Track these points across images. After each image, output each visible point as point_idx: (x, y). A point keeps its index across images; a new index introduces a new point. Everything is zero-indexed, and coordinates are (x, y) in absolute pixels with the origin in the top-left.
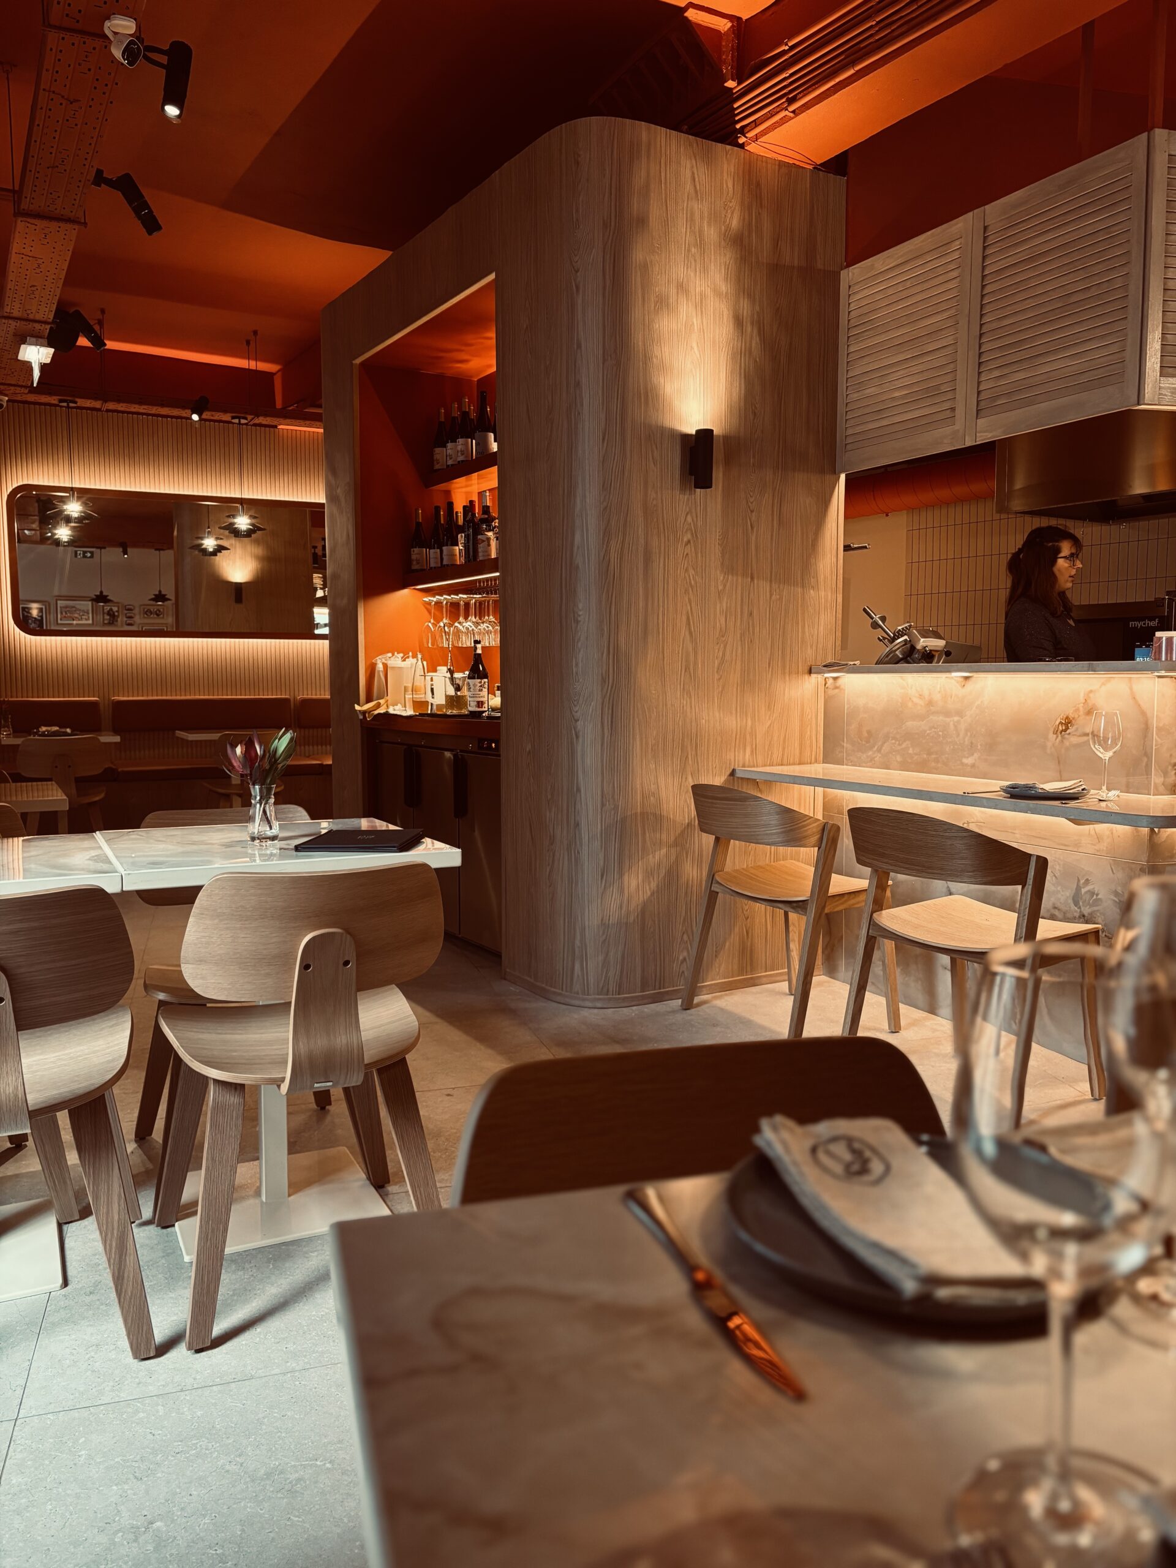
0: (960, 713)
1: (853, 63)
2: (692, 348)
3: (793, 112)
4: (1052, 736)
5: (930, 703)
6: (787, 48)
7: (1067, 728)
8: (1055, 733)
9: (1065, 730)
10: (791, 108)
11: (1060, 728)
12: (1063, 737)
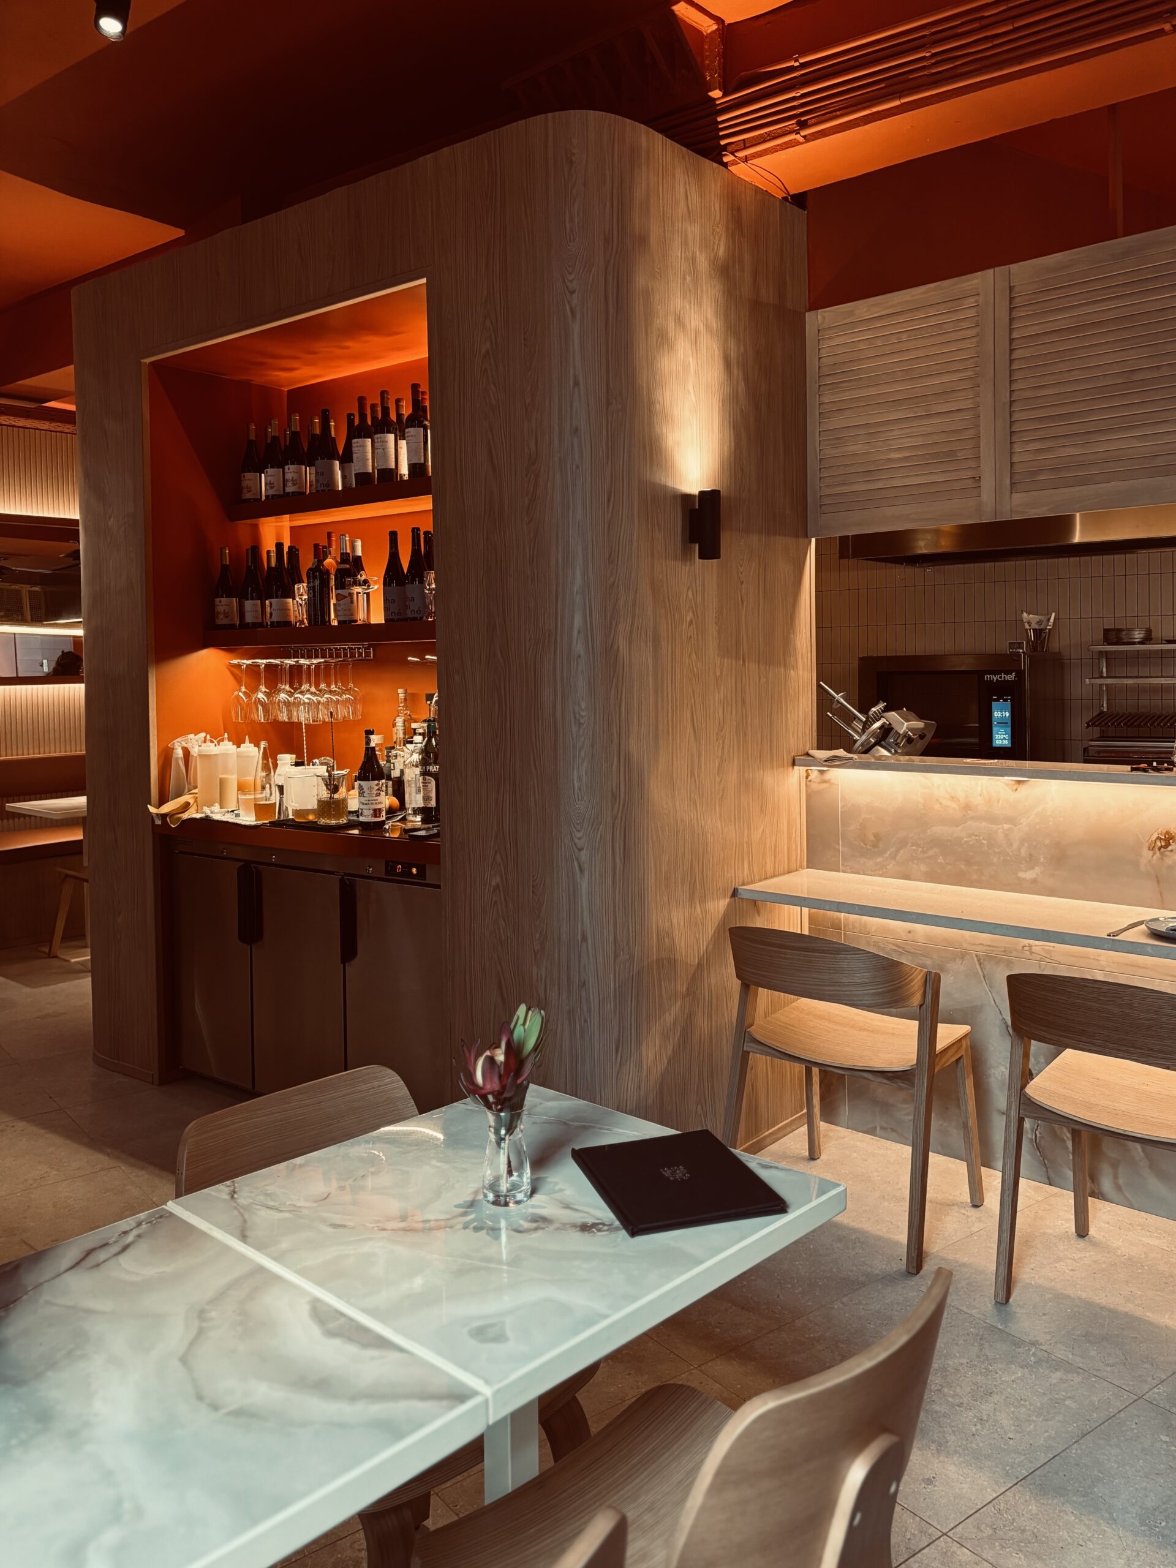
0: (1012, 820)
1: (900, 94)
2: (689, 392)
3: (804, 137)
4: (1147, 854)
5: (967, 807)
6: (797, 64)
7: (1168, 845)
8: (1152, 848)
9: (1166, 847)
10: (803, 133)
11: (1158, 844)
12: (1162, 854)
